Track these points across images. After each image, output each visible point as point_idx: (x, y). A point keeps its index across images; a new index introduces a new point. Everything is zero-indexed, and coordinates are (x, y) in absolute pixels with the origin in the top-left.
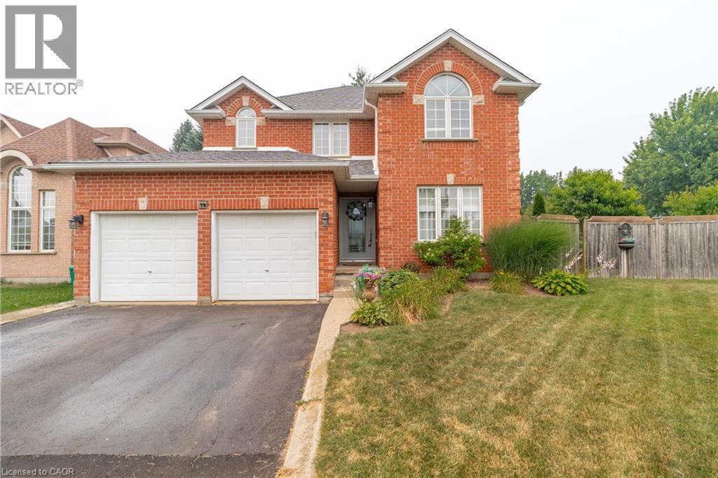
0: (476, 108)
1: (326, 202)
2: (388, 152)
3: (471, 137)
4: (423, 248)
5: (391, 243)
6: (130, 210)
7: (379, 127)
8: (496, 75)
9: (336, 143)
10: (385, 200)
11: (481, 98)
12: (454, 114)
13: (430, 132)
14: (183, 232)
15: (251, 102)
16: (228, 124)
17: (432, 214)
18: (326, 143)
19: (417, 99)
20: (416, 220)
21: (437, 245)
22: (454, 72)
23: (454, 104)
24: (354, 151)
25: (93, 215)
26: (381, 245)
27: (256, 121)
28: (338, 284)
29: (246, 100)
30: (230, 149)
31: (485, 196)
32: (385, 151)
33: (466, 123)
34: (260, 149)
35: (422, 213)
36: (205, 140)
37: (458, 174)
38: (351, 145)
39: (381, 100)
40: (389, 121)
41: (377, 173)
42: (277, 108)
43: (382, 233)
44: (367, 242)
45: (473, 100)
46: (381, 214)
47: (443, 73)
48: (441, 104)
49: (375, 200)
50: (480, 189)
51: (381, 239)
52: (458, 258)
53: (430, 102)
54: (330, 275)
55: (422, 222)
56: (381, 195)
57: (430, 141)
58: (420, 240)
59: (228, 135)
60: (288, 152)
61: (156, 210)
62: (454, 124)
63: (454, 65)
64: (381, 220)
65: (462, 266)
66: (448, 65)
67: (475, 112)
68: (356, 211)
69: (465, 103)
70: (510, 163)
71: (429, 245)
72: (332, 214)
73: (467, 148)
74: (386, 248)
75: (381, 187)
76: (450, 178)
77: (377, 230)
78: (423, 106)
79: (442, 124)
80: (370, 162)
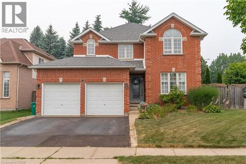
0: (184, 42)
1: (127, 79)
2: (149, 59)
3: (182, 53)
4: (163, 96)
5: (150, 95)
6: (56, 82)
7: (146, 50)
8: (191, 29)
9: (128, 53)
10: (148, 78)
11: (186, 38)
12: (175, 44)
13: (166, 51)
14: (75, 90)
15: (93, 37)
16: (84, 46)
17: (166, 83)
18: (124, 53)
19: (160, 39)
20: (160, 86)
21: (168, 95)
22: (175, 28)
23: (175, 41)
24: (135, 57)
25: (43, 84)
26: (147, 95)
27: (95, 44)
28: (131, 110)
29: (91, 36)
30: (84, 56)
31: (187, 76)
32: (148, 59)
33: (180, 48)
34: (97, 56)
35: (163, 83)
36: (75, 52)
37: (176, 68)
38: (134, 54)
39: (146, 39)
40: (149, 47)
41: (145, 67)
42: (104, 39)
43: (147, 91)
44: (141, 95)
45: (183, 39)
46: (147, 83)
47: (171, 28)
48: (170, 40)
49: (144, 78)
50: (185, 74)
51: (146, 93)
52: (175, 100)
53: (166, 40)
54: (128, 106)
55: (163, 87)
56: (146, 76)
57: (165, 55)
58: (162, 94)
59: (83, 50)
60: (108, 57)
61: (66, 82)
62: (175, 48)
63: (175, 26)
64: (146, 86)
65: (177, 103)
66: (173, 25)
67: (183, 44)
68: (136, 82)
69: (179, 40)
70: (197, 63)
71: (165, 95)
72: (129, 84)
73: (180, 58)
74: (148, 96)
75: (146, 73)
76: (174, 70)
77: (145, 90)
78: (163, 41)
79: (170, 48)
80: (142, 61)
